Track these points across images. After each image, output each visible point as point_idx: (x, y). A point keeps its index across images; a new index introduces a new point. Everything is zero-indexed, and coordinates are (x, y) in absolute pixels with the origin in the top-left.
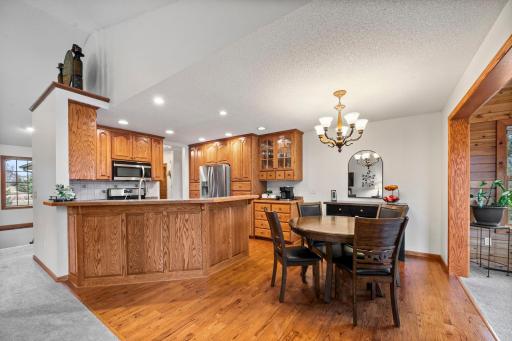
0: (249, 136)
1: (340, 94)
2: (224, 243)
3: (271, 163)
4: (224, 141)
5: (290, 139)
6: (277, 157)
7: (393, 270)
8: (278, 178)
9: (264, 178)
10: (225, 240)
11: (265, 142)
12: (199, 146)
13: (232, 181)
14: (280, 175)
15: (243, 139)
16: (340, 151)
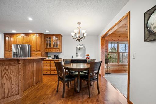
0: (40, 34)
1: (79, 23)
2: (31, 79)
3: (50, 46)
4: (27, 34)
5: (58, 38)
6: (53, 44)
7: (98, 77)
8: (53, 51)
9: (47, 51)
10: (32, 77)
11: (48, 38)
12: (11, 35)
13: (32, 52)
14: (54, 50)
15: (37, 35)
16: (79, 42)
